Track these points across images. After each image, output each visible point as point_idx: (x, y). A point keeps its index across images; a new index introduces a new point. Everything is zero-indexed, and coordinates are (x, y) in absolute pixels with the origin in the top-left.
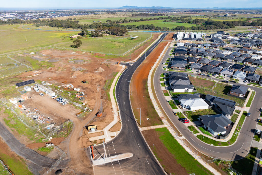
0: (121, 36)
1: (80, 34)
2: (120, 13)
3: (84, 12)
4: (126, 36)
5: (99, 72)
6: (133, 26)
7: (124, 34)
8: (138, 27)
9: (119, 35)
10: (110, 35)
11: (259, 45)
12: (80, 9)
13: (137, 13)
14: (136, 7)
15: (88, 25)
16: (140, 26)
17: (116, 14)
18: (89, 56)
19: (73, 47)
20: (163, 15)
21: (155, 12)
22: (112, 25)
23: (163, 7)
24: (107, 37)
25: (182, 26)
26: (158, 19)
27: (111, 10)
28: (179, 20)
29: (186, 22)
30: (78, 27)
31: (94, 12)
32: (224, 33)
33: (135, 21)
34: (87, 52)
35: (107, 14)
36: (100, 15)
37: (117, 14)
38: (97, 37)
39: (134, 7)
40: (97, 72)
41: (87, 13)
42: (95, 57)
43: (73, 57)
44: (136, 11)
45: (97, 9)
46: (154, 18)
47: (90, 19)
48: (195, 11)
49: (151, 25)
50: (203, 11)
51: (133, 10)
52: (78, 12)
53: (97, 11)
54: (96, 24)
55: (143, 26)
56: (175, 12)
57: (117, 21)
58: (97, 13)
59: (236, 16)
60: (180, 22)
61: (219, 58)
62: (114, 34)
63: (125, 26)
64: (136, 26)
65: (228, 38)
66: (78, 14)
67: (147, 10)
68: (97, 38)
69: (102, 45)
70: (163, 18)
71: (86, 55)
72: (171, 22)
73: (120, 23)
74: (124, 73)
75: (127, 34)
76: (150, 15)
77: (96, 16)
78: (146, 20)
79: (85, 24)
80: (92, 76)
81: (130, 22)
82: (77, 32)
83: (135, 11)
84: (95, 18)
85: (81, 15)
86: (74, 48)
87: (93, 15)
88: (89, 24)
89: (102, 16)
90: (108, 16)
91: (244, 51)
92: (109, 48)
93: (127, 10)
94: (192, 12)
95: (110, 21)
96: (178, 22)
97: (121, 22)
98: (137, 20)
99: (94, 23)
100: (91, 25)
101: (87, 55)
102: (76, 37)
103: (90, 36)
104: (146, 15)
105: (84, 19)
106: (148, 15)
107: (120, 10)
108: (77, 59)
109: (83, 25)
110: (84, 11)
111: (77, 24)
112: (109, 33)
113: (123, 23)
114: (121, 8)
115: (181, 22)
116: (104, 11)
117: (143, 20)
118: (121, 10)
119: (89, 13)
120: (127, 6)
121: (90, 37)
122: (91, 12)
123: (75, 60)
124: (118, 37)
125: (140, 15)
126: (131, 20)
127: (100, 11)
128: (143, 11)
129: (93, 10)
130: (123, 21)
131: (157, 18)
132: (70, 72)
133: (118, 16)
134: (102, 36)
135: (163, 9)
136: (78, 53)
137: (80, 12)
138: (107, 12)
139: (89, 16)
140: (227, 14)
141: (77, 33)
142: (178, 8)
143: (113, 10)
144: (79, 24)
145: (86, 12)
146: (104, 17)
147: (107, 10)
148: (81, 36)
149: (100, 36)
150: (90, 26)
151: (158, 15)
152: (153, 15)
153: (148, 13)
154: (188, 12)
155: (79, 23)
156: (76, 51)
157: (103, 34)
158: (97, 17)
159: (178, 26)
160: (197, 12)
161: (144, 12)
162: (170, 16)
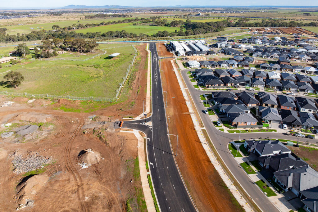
0: (89, 53)
1: (14, 54)
2: (66, 14)
3: (13, 15)
4: (97, 52)
5: (90, 165)
6: (97, 33)
7: (92, 49)
8: (103, 35)
9: (83, 51)
10: (68, 52)
11: (290, 56)
12: (3, 10)
13: (90, 14)
14: (85, 6)
15: (23, 34)
16: (107, 33)
17: (61, 16)
18: (48, 110)
19: (4, 86)
20: (126, 16)
21: (114, 13)
22: (63, 33)
23: (118, 6)
24: (65, 57)
25: (164, 31)
26: (123, 21)
27: (52, 11)
28: (151, 22)
29: (163, 25)
30: (6, 39)
31: (28, 15)
32: (226, 39)
33: (95, 25)
34: (38, 99)
35: (48, 17)
36: (38, 18)
37: (63, 16)
38: (46, 57)
39: (82, 6)
40: (85, 167)
41: (17, 15)
42: (59, 111)
43: (10, 116)
44: (88, 12)
45: (31, 10)
46: (119, 21)
47: (24, 24)
48: (161, 10)
49: (122, 31)
50: (168, 9)
51: (83, 10)
52: (2, 14)
53: (32, 13)
54: (38, 32)
55: (111, 33)
56: (138, 12)
57: (69, 27)
58: (33, 16)
59: (209, 15)
60: (154, 25)
61: (275, 87)
62: (75, 50)
63: (84, 34)
64: (101, 34)
65: (240, 47)
66: (3, 17)
67: (101, 10)
68: (47, 59)
69: (63, 76)
70: (129, 21)
71: (38, 108)
72: (143, 25)
73: (73, 29)
74: (151, 160)
75: (97, 50)
76: (109, 17)
77: (33, 20)
78: (108, 23)
79: (18, 34)
80: (78, 190)
81: (87, 27)
82: (7, 48)
83: (86, 12)
84: (32, 23)
85: (8, 18)
86: (7, 89)
87: (27, 19)
88: (26, 33)
89: (41, 19)
90: (51, 19)
91: (289, 69)
92: (80, 82)
93: (75, 11)
94: (157, 11)
95: (57, 27)
96: (152, 25)
97: (75, 28)
98: (97, 24)
99: (34, 32)
100: (29, 35)
101: (41, 108)
102: (8, 61)
103: (33, 57)
104: (105, 16)
105: (13, 24)
106: (107, 17)
107: (64, 10)
108: (19, 122)
109: (14, 36)
110: (11, 13)
111: (4, 35)
112: (64, 49)
113: (77, 28)
114: (65, 8)
115: (156, 25)
116: (43, 13)
117: (105, 24)
118: (66, 10)
119: (21, 16)
120: (72, 5)
121: (34, 59)
122: (24, 14)
123: (16, 129)
124: (83, 55)
125: (96, 16)
126: (89, 25)
127: (36, 13)
128: (96, 12)
129: (26, 11)
130: (78, 27)
131: (121, 20)
132: (10, 179)
133: (66, 19)
134: (55, 55)
135: (120, 8)
136: (20, 103)
137: (5, 14)
138: (47, 13)
139: (21, 19)
140: (200, 14)
141: (8, 51)
142: (136, 7)
143: (54, 11)
144: (8, 35)
145: (14, 14)
146: (46, 21)
147: (46, 11)
148: (17, 58)
149: (52, 56)
150: (27, 37)
151: (120, 16)
152: (114, 16)
153: (105, 14)
154: (153, 12)
155: (7, 32)
156: (13, 98)
157: (56, 52)
158: (35, 22)
159: (159, 32)
160: (162, 11)
161: (99, 13)
162: (137, 18)
